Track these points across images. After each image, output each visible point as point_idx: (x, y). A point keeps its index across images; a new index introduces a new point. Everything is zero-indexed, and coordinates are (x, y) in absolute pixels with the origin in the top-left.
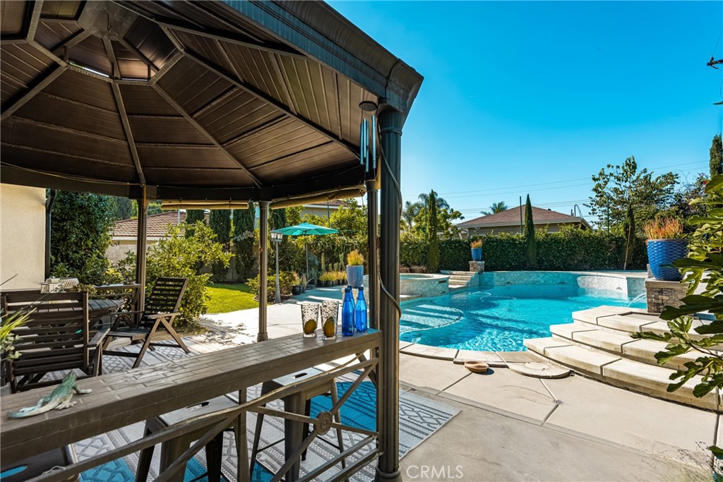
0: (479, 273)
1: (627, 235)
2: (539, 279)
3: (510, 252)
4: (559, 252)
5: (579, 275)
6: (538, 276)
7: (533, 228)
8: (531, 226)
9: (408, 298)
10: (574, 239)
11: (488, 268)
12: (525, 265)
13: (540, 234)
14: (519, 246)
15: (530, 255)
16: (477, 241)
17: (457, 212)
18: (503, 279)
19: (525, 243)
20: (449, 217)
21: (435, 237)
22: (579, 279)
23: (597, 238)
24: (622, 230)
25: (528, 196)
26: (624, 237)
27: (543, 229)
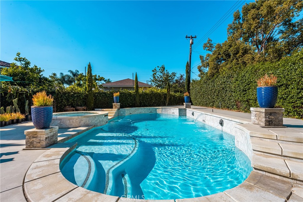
0: (118, 110)
1: (168, 93)
2: (142, 111)
3: (129, 99)
4: (147, 99)
5: (158, 108)
6: (142, 110)
7: (138, 88)
8: (137, 87)
9: (87, 129)
10: (152, 93)
11: (122, 107)
12: (135, 105)
13: (141, 91)
14: (133, 96)
15: (137, 100)
16: (117, 93)
17: (102, 78)
18: (129, 112)
19: (135, 94)
20: (97, 80)
21: (91, 90)
22: (157, 110)
23: (159, 93)
24: (166, 90)
25: (136, 73)
26: (167, 93)
27: (142, 89)
